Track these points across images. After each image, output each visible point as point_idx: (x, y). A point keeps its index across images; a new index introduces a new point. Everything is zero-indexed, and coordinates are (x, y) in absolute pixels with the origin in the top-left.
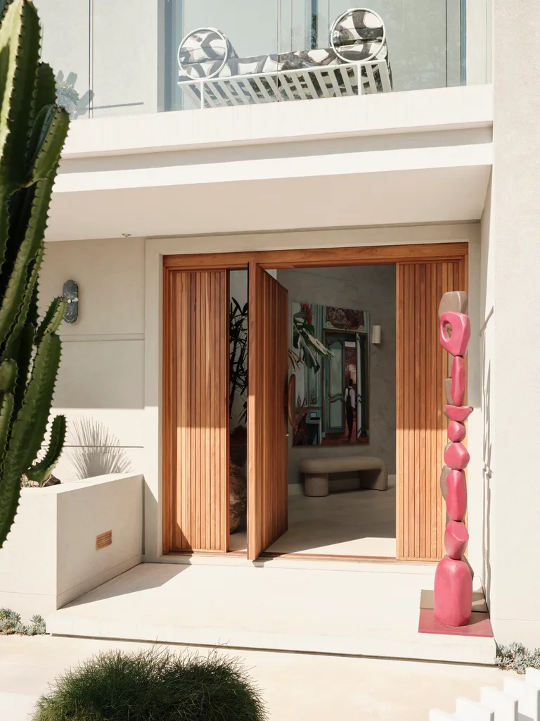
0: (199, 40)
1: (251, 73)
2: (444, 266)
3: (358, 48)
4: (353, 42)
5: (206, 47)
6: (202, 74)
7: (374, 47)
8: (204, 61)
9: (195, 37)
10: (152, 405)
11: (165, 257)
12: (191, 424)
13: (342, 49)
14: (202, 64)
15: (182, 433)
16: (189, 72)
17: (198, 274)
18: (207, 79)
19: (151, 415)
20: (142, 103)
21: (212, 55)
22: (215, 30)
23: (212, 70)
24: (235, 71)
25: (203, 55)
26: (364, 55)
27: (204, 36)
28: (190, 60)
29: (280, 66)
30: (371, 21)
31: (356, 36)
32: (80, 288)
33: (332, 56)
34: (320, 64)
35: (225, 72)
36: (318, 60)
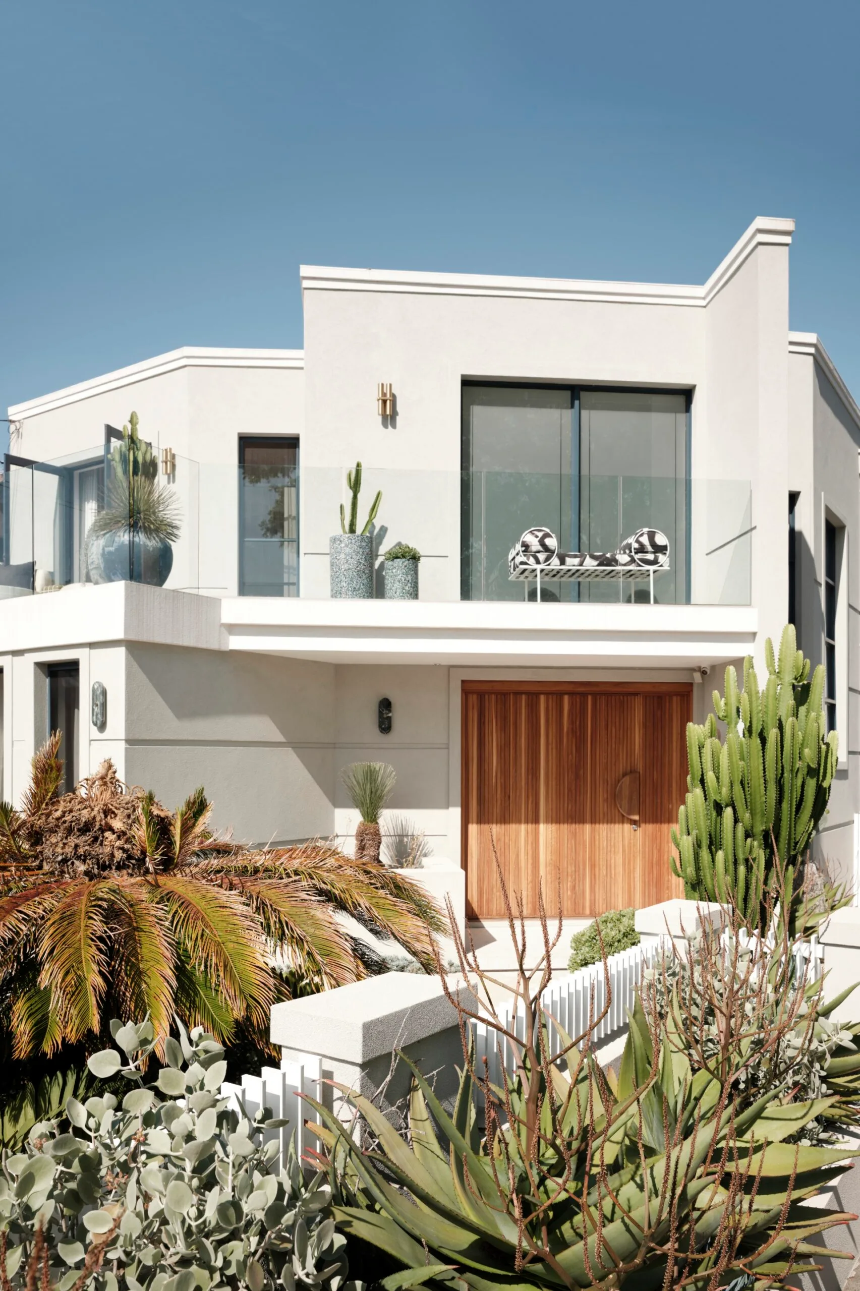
0: (537, 537)
1: (574, 566)
2: (675, 698)
3: (651, 557)
4: (647, 552)
5: (542, 543)
6: (538, 562)
7: (662, 558)
8: (539, 552)
9: (533, 534)
10: (455, 805)
11: (463, 682)
12: (480, 821)
13: (639, 556)
14: (537, 554)
15: (473, 828)
16: (528, 559)
17: (487, 697)
18: (542, 566)
19: (455, 813)
20: (447, 557)
21: (546, 549)
22: (548, 530)
23: (547, 560)
24: (563, 562)
25: (540, 548)
26: (655, 562)
27: (540, 534)
28: (529, 550)
29: (596, 563)
30: (661, 539)
31: (650, 548)
32: (393, 705)
33: (633, 561)
34: (625, 565)
35: (555, 561)
36: (624, 562)
